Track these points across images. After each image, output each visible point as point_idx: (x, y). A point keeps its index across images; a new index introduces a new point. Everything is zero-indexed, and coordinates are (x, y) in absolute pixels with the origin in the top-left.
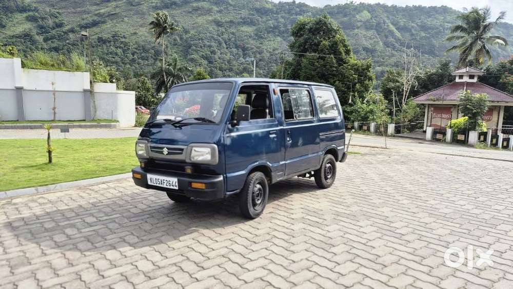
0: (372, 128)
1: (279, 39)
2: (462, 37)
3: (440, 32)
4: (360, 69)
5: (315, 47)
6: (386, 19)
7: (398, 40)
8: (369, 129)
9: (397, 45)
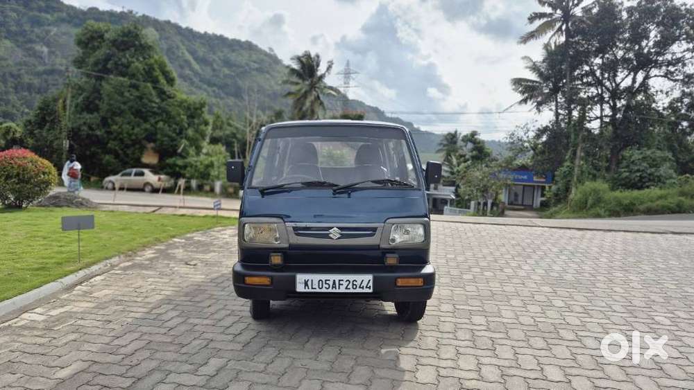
0: (218, 189)
1: (8, 43)
2: (297, 84)
3: (246, 71)
4: (192, 107)
5: (123, 70)
6: (180, 44)
7: (196, 74)
8: (212, 190)
9: (196, 80)
